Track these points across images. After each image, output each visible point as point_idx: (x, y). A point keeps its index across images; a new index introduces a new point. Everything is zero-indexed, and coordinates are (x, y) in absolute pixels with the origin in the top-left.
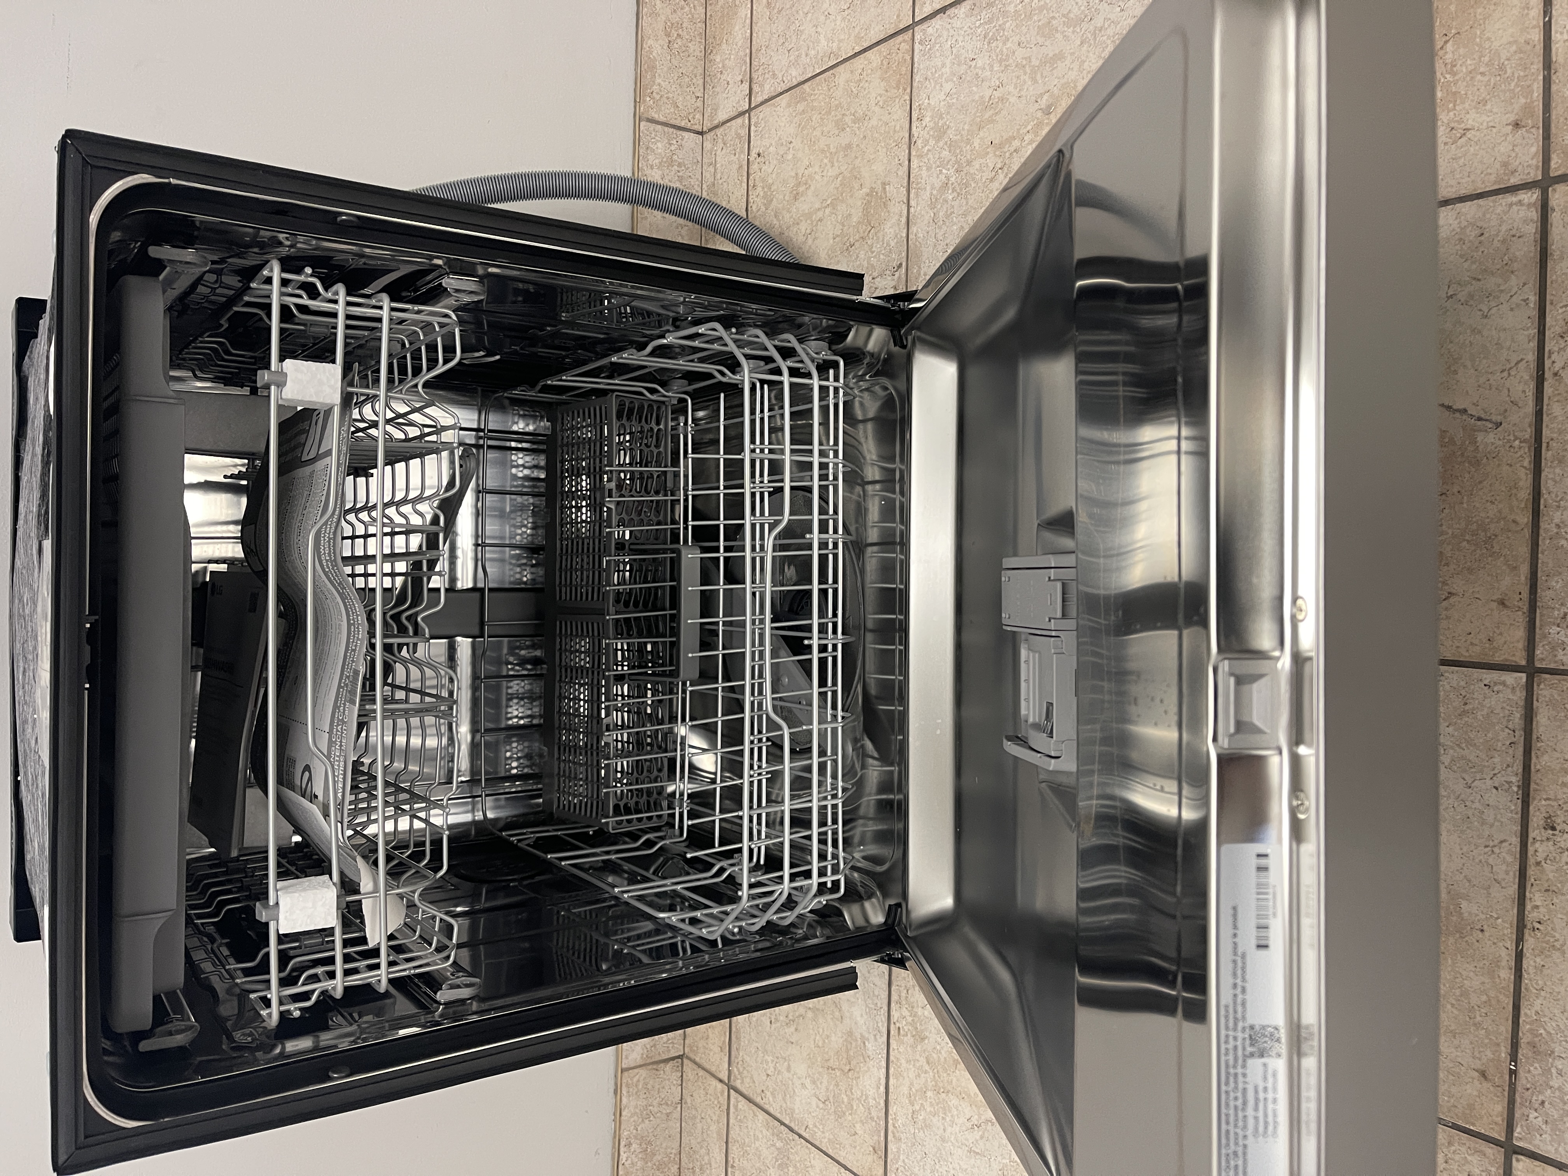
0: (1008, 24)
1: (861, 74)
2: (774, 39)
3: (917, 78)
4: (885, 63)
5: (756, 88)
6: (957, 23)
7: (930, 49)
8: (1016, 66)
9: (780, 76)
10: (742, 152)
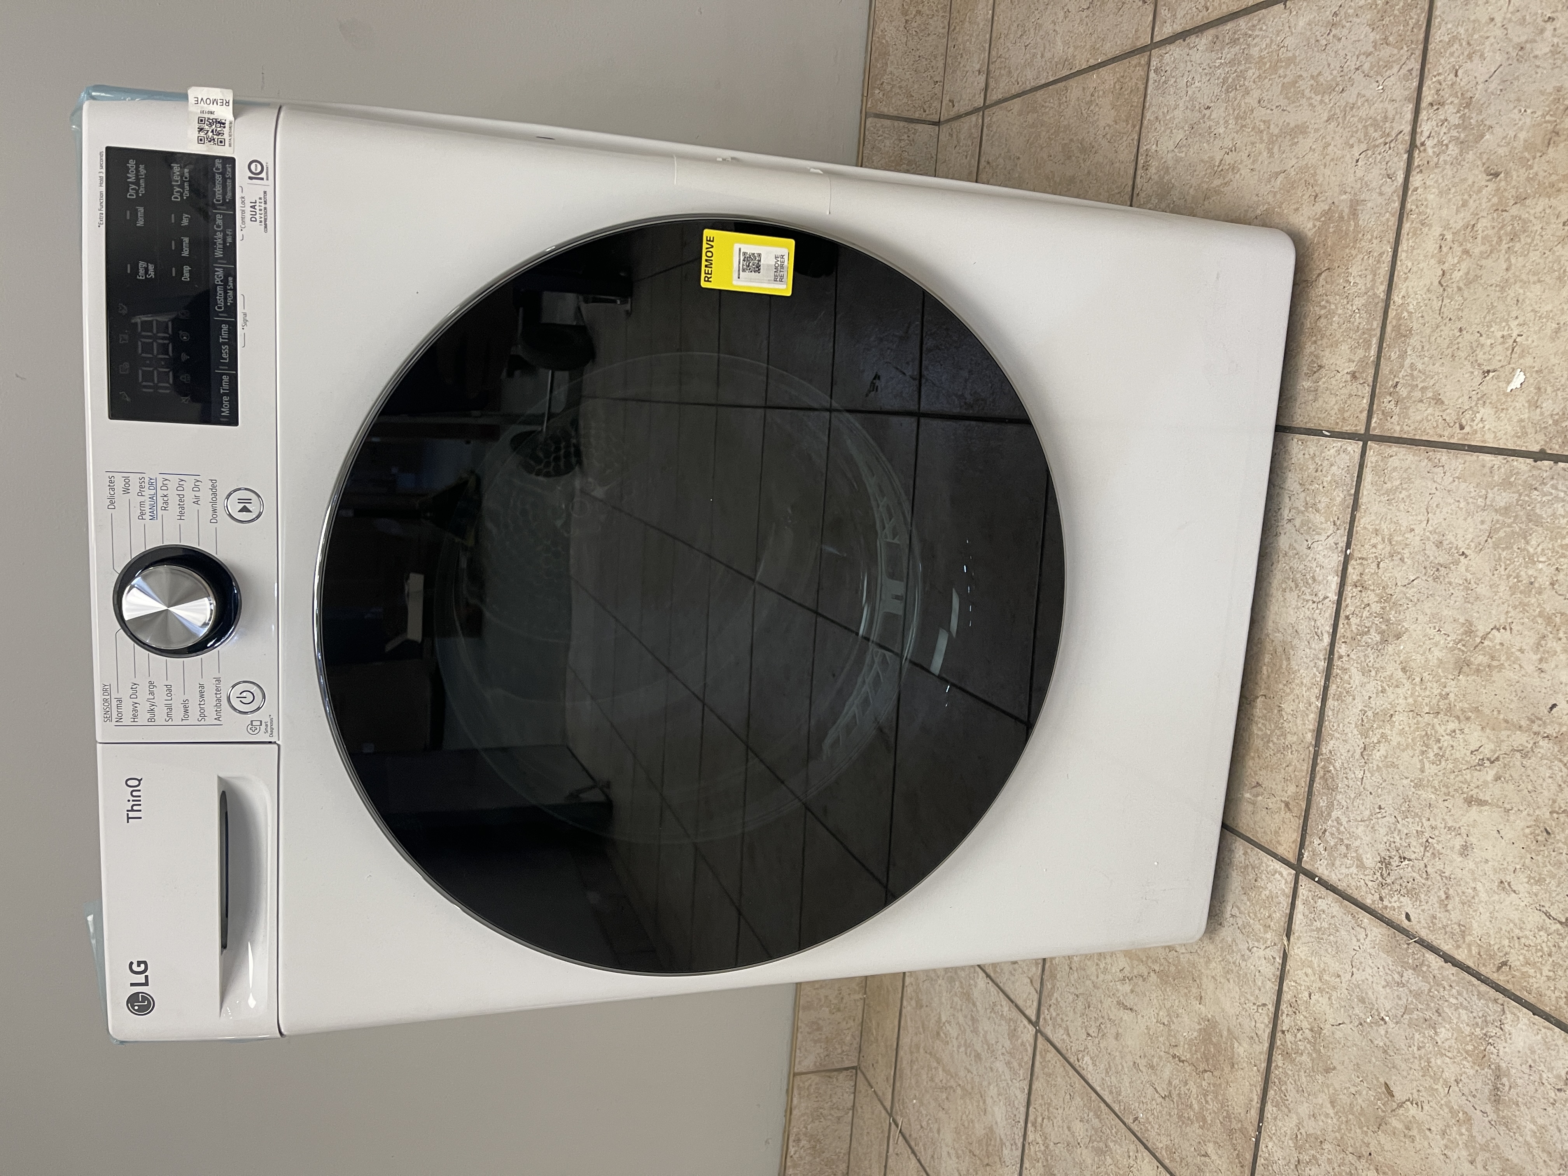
0: (1250, 73)
1: (1092, 95)
2: (1013, 28)
3: (1149, 115)
4: (1117, 87)
5: (992, 84)
6: (1196, 56)
7: (1165, 82)
8: (1253, 129)
9: (1015, 75)
10: (973, 156)
